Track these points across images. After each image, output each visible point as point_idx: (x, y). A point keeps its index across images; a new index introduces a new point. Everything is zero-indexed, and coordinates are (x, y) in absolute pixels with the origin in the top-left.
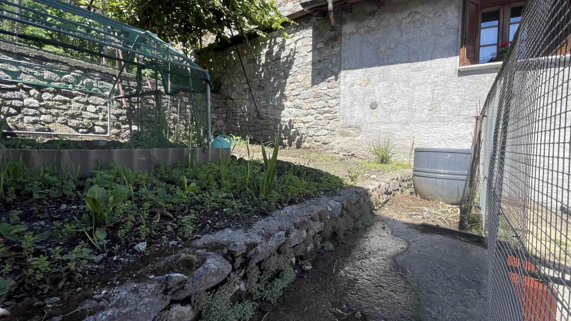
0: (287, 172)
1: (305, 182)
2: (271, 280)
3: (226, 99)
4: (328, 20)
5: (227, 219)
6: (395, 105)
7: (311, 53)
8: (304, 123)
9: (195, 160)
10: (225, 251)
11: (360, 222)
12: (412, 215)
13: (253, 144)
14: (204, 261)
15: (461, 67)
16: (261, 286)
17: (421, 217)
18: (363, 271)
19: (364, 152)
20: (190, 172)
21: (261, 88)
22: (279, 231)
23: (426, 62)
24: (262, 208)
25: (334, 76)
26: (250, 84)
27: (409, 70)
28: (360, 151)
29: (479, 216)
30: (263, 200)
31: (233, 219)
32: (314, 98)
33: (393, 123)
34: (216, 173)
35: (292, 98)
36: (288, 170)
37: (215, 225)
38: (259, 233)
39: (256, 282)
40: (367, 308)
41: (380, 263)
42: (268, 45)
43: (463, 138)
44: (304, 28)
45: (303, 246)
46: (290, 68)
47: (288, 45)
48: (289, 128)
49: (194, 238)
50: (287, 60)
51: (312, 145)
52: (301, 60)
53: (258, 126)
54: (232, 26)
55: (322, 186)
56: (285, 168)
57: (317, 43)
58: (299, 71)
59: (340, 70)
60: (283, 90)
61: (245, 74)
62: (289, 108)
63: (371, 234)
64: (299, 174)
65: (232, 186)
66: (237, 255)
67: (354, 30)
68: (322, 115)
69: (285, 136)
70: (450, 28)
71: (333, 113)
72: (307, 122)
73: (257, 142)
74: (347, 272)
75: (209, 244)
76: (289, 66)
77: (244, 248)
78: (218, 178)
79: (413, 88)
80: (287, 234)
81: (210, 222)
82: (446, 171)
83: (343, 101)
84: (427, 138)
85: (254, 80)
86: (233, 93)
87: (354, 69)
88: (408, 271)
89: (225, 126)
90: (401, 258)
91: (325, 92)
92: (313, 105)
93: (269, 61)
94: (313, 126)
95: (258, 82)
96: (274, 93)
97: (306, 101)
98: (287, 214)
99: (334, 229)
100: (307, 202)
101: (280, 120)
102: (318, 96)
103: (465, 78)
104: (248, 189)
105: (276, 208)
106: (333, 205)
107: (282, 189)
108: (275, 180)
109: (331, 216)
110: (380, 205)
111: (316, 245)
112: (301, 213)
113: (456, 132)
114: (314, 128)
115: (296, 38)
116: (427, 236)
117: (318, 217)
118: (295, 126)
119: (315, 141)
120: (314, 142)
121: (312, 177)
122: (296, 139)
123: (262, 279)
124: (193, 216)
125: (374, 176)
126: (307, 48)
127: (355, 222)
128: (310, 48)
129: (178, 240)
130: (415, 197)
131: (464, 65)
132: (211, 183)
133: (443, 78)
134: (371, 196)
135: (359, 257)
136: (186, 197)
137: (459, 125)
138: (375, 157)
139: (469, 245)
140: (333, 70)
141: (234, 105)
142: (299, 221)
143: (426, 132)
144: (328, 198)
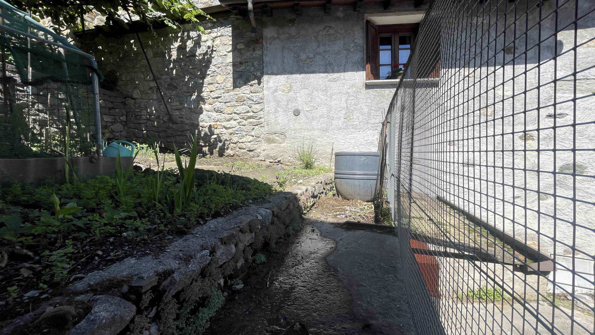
0: (209, 182)
1: (231, 191)
2: (194, 312)
3: (125, 98)
4: (248, 20)
5: (128, 245)
6: (316, 113)
7: (231, 53)
8: (226, 128)
9: (76, 173)
10: (125, 289)
11: (291, 228)
12: (337, 215)
13: (164, 153)
14: (88, 310)
15: (367, 81)
16: (181, 323)
17: (344, 216)
18: (298, 278)
19: (290, 158)
20: (68, 189)
21: (172, 86)
22: (202, 250)
23: (341, 74)
24: (178, 226)
25: (256, 80)
26: (158, 81)
27: (327, 80)
28: (286, 157)
29: (389, 209)
30: (180, 216)
31: (137, 245)
32: (236, 101)
33: (314, 130)
34: (111, 188)
35: (211, 100)
36: (211, 179)
37: (110, 256)
38: (175, 258)
39: (174, 320)
40: (305, 317)
41: (313, 267)
42: (180, 39)
43: (372, 143)
44: (222, 25)
45: (232, 263)
46: (207, 67)
47: (205, 42)
48: (209, 134)
49: (71, 279)
50: (204, 58)
51: (237, 153)
52: (220, 60)
53: (170, 131)
54: (129, 8)
55: (251, 194)
56: (207, 177)
57: (237, 44)
58: (218, 71)
59: (262, 74)
60: (200, 91)
61: (151, 69)
62: (208, 111)
63: (303, 238)
64: (223, 183)
65: (135, 204)
66: (144, 290)
67: (276, 36)
68: (246, 120)
69: (205, 143)
70: (357, 46)
71: (257, 118)
72: (230, 128)
73: (170, 150)
74: (282, 283)
75: (97, 284)
76: (206, 65)
77: (154, 279)
78: (114, 195)
79: (331, 97)
80: (212, 252)
81: (100, 253)
82: (362, 172)
83: (267, 107)
84: (343, 144)
85: (163, 77)
86: (135, 91)
87: (277, 74)
88: (339, 269)
89: (125, 132)
90: (332, 258)
91: (249, 96)
92: (236, 109)
93: (182, 57)
94: (237, 132)
95: (169, 80)
96: (190, 94)
97: (228, 104)
98: (212, 229)
99: (266, 239)
100: (235, 212)
101: (198, 125)
102: (241, 101)
103: (371, 91)
104: (158, 205)
105: (197, 224)
106: (264, 213)
107: (204, 201)
108: (195, 191)
109: (262, 225)
110: (308, 209)
111: (246, 260)
112: (227, 227)
113: (366, 138)
114: (238, 135)
115: (214, 35)
116: (351, 233)
117: (248, 228)
118: (216, 131)
119: (240, 148)
120: (239, 150)
121: (238, 185)
122: (218, 146)
123: (182, 314)
124: (70, 249)
125: (301, 181)
126: (226, 47)
127: (286, 228)
128: (230, 48)
129: (41, 288)
130: (337, 198)
131: (369, 79)
132: (103, 201)
133: (354, 89)
134: (299, 200)
135: (293, 264)
136: (58, 223)
137: (368, 132)
138: (300, 163)
139: (384, 236)
140: (255, 73)
141: (137, 106)
142: (226, 235)
143: (343, 138)
144: (257, 206)
